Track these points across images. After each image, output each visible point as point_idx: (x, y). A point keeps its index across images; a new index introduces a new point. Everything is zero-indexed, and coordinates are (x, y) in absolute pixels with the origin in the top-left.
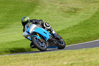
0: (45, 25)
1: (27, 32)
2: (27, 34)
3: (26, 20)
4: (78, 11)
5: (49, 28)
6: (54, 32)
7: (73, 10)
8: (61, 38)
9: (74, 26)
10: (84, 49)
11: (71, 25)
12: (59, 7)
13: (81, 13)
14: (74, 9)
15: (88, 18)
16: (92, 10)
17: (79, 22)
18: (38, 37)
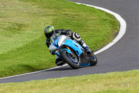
0: (74, 36)
1: (55, 45)
3: (50, 30)
4: (24, 28)
5: (79, 39)
6: (85, 45)
7: (16, 27)
9: (18, 49)
10: (33, 81)
11: (14, 47)
13: (28, 31)
14: (17, 24)
15: (37, 38)
16: (42, 26)
17: (25, 43)
18: (69, 51)
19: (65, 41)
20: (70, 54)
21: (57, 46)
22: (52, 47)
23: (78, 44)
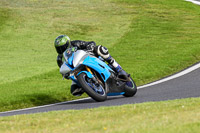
0: (99, 52)
2: (68, 69)
5: (108, 56)
6: (115, 65)
8: (129, 76)
12: (51, 24)
13: (97, 36)
16: (117, 28)
18: (90, 74)
19: (83, 58)
20: (92, 79)
21: (72, 66)
22: (65, 68)
23: (105, 64)
